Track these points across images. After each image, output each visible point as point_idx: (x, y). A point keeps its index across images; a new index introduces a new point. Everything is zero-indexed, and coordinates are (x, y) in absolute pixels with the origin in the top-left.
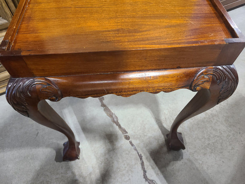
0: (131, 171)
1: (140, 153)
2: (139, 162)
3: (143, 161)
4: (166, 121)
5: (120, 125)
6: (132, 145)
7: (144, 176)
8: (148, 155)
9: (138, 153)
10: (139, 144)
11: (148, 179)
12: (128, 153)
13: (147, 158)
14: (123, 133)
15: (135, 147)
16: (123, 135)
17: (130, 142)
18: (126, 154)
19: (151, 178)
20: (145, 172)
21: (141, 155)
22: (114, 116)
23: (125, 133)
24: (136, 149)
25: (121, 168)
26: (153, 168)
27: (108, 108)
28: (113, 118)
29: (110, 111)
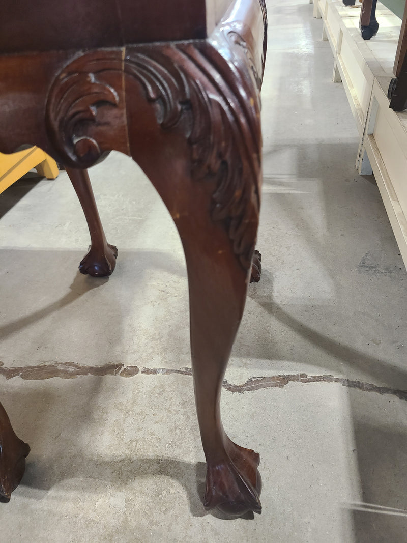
1: (183, 368)
5: (91, 368)
6: (155, 372)
7: (229, 389)
9: (179, 372)
10: (164, 358)
11: (241, 386)
12: (161, 390)
14: (112, 374)
15: (163, 369)
16: (118, 376)
17: (142, 372)
18: (160, 394)
19: (244, 380)
21: (186, 369)
22: (59, 367)
23: (119, 369)
24: (169, 372)
25: (178, 423)
27: (29, 367)
28: (62, 372)
29: (41, 367)
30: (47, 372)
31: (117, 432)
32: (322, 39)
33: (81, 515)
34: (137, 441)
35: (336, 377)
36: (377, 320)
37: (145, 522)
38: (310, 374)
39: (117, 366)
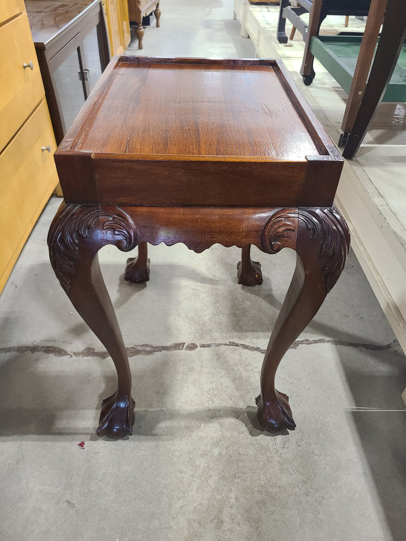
0: (248, 365)
1: (227, 342)
2: (240, 349)
3: (241, 344)
4: (198, 290)
5: (163, 347)
6: (209, 346)
7: (263, 352)
8: (236, 334)
9: (225, 344)
10: (212, 336)
12: (218, 357)
13: (239, 338)
14: (179, 349)
15: (214, 344)
16: (184, 351)
17: (200, 347)
18: (218, 359)
20: (258, 349)
21: (230, 342)
22: (139, 348)
23: (183, 346)
24: (218, 345)
25: (236, 376)
26: (258, 338)
28: (142, 351)
30: (131, 353)
31: (197, 386)
33: (194, 435)
34: (213, 389)
35: (327, 339)
36: (344, 302)
38: (311, 339)
39: (181, 344)
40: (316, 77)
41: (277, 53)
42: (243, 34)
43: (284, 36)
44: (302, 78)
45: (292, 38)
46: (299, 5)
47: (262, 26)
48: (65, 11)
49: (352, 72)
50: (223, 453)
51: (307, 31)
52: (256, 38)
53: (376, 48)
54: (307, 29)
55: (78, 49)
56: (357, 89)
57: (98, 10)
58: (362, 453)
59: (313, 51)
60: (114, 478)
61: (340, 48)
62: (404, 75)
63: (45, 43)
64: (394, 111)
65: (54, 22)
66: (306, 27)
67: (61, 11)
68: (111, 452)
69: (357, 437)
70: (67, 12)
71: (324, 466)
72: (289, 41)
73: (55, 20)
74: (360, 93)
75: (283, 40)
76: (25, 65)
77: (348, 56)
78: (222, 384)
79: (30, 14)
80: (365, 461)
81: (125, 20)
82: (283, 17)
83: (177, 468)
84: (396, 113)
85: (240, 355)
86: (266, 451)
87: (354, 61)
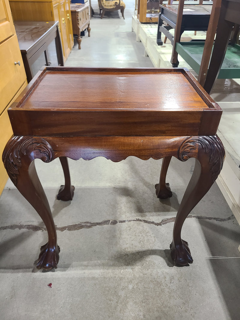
0: (147, 233)
2: (143, 223)
3: (143, 220)
5: (97, 223)
6: (124, 221)
7: (156, 225)
8: (140, 214)
9: (134, 220)
10: (126, 216)
11: (160, 223)
12: (130, 228)
13: (142, 216)
14: (107, 224)
15: (127, 220)
16: (110, 225)
17: (119, 222)
18: (130, 230)
19: (160, 221)
20: (153, 223)
21: (137, 219)
22: (83, 224)
23: (109, 222)
24: (130, 221)
25: (141, 240)
26: (153, 216)
27: (69, 226)
28: (85, 226)
29: (75, 225)
30: (78, 227)
32: (145, 56)
33: (117, 277)
35: (193, 216)
37: (141, 275)
39: (108, 221)
40: (179, 64)
41: (157, 51)
42: (137, 40)
43: (160, 41)
44: (172, 65)
45: (165, 43)
46: (168, 25)
47: (148, 36)
48: (37, 31)
49: (199, 63)
50: (135, 287)
51: (173, 40)
52: (145, 42)
53: (213, 48)
54: (174, 38)
55: (45, 52)
56: (203, 72)
57: (56, 29)
58: (217, 284)
59: (177, 51)
60: (70, 305)
61: (192, 49)
62: (228, 63)
63: (27, 50)
64: (224, 83)
65: (31, 38)
66: (173, 37)
67: (35, 31)
68: (68, 289)
69: (214, 275)
70: (38, 32)
71: (195, 293)
72: (164, 44)
73: (32, 36)
74: (205, 74)
75: (160, 43)
76: (16, 63)
77: (197, 53)
78: (132, 245)
79: (17, 33)
80: (219, 289)
81: (70, 34)
82: (160, 31)
83: (107, 298)
84: (225, 84)
85: (143, 226)
86: (160, 285)
87: (201, 56)
